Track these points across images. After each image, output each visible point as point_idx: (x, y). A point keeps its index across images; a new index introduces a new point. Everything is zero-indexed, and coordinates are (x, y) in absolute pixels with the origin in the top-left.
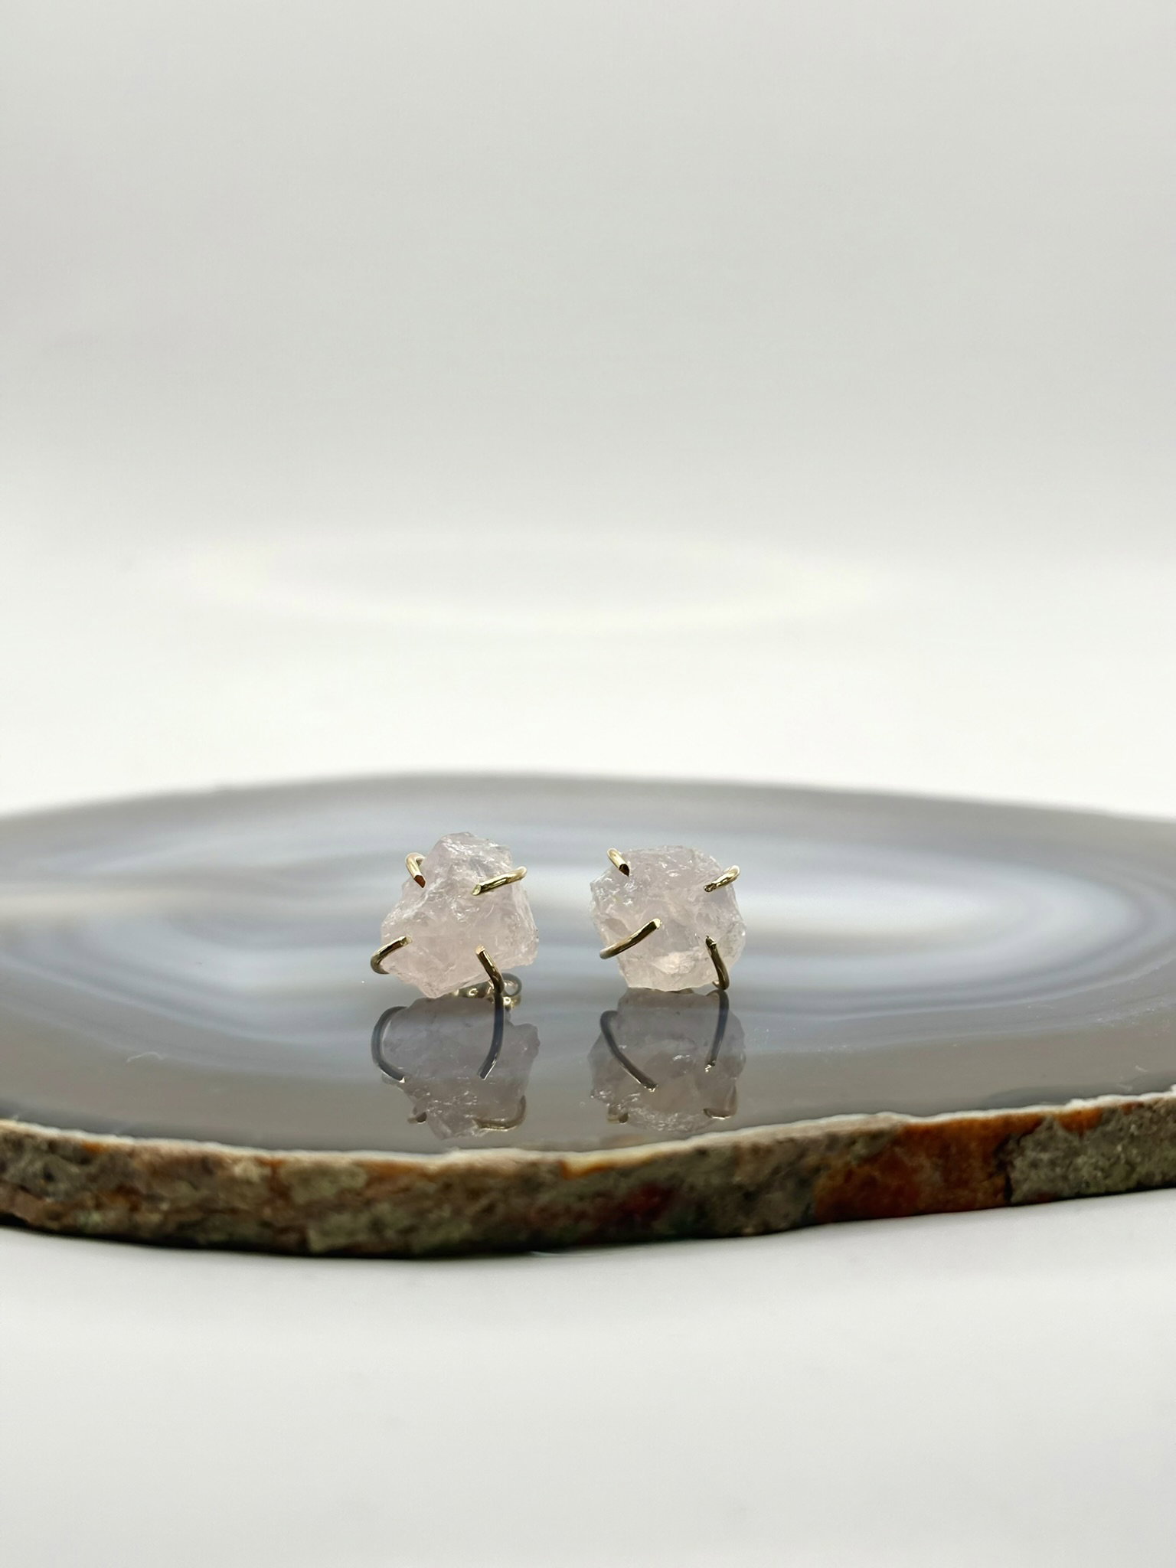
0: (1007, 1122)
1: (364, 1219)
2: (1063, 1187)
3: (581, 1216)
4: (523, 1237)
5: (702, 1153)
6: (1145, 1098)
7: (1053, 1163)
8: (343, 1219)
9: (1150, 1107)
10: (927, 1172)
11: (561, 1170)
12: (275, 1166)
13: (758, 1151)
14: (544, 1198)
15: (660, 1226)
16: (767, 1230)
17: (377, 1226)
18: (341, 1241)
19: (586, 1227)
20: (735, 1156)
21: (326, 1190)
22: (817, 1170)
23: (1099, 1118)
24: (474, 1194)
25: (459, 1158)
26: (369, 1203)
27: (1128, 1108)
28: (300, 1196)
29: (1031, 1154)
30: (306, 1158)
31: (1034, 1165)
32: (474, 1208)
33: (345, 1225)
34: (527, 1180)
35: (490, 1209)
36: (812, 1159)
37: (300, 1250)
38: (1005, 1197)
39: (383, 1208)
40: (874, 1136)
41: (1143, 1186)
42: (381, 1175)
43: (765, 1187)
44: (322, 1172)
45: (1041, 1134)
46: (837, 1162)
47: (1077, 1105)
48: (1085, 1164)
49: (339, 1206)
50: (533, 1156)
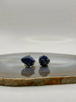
0: (61, 78)
1: (9, 83)
2: (66, 83)
3: (26, 84)
4: (22, 85)
5: (36, 79)
6: (73, 76)
7: (65, 81)
8: (8, 83)
9: (73, 77)
10: (55, 81)
11: (24, 80)
12: (3, 79)
13: (40, 79)
14: (23, 82)
15: (32, 85)
16: (41, 85)
17: (10, 84)
18: (8, 85)
19: (27, 85)
20: (38, 80)
21: (7, 81)
22: (45, 81)
23: (69, 78)
24: (18, 82)
25: (17, 79)
26: (10, 82)
27: (71, 77)
28: (5, 81)
29: (63, 80)
30: (5, 78)
31: (63, 81)
32: (18, 83)
33: (8, 84)
34: (22, 81)
35: (19, 83)
36: (45, 80)
37: (5, 86)
38: (61, 84)
39: (11, 82)
40: (50, 78)
41: (73, 83)
42: (11, 80)
43: (41, 82)
44: (7, 79)
45: (64, 79)
46: (47, 80)
47: (67, 76)
48: (68, 81)
49: (8, 82)
50: (23, 79)
